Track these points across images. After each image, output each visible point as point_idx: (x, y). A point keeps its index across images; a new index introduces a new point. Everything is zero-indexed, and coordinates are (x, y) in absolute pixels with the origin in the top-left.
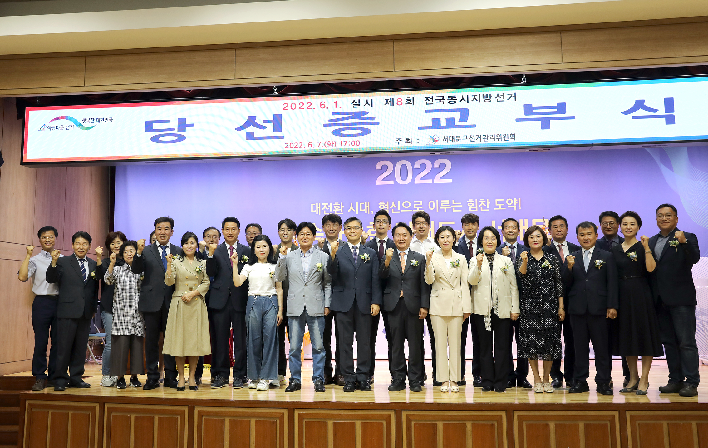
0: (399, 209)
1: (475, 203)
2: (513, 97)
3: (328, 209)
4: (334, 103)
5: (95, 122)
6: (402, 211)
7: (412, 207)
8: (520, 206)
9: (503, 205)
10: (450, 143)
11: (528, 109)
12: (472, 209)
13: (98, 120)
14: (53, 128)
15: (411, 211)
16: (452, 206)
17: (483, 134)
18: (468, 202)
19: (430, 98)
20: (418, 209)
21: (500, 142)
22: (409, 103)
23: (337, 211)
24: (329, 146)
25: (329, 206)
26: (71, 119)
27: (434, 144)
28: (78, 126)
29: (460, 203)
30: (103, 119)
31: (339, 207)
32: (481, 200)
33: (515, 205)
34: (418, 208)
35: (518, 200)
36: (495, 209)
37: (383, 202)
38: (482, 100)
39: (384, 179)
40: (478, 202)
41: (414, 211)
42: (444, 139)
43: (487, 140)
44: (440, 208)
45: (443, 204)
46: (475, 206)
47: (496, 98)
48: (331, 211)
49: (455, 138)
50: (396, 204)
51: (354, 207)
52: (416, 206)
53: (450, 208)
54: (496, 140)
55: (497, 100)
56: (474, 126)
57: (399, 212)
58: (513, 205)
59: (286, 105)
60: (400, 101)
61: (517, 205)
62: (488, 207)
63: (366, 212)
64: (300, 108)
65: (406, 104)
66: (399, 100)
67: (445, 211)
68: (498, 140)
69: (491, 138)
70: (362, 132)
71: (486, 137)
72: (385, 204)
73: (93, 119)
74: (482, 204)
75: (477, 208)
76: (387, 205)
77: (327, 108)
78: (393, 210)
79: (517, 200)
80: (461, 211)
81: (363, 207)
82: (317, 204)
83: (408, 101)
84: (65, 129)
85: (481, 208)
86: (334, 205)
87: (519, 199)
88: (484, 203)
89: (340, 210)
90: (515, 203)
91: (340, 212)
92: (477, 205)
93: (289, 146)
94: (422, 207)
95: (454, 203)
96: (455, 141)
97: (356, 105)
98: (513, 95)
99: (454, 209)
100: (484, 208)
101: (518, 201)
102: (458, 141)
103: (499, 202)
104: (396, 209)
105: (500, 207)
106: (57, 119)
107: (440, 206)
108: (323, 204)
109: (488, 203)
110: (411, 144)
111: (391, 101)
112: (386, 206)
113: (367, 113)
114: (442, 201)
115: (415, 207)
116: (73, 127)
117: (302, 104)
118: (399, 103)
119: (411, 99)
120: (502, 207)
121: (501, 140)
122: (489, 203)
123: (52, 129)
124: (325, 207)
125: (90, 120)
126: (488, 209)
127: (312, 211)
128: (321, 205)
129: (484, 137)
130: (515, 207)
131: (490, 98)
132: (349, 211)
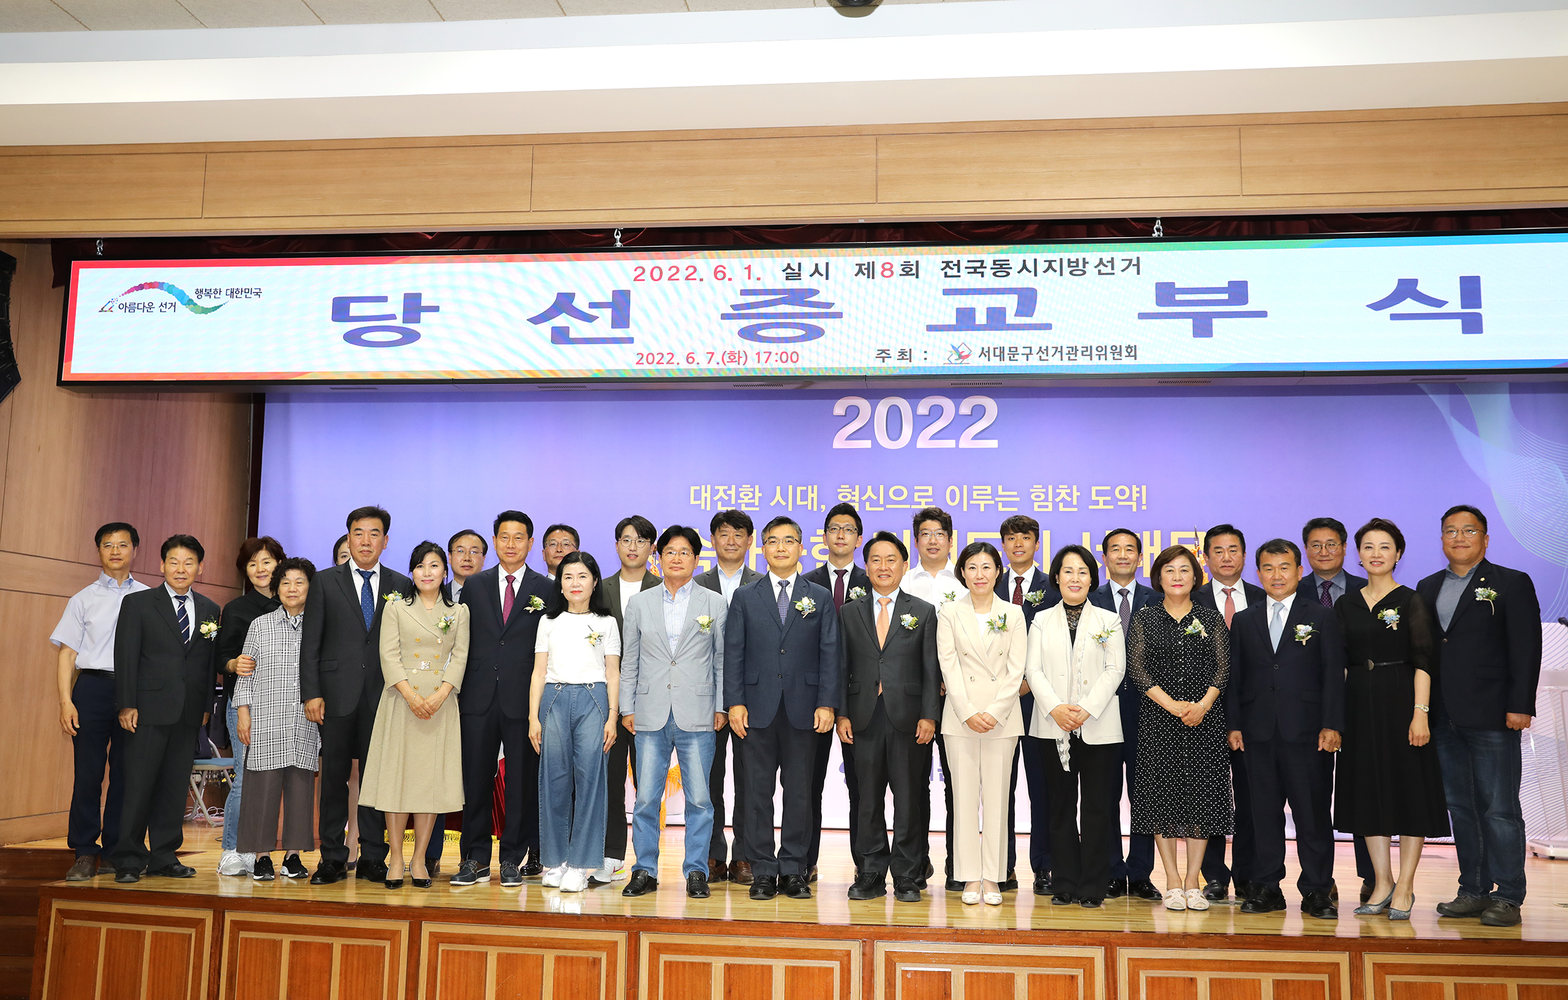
0: (881, 502)
1: (1046, 494)
2: (1133, 265)
3: (726, 498)
4: (745, 268)
5: (223, 298)
6: (888, 506)
7: (909, 500)
8: (1144, 502)
9: (1109, 498)
10: (995, 362)
11: (1166, 292)
12: (1039, 507)
13: (229, 292)
14: (131, 308)
15: (908, 506)
16: (997, 499)
17: (1066, 343)
18: (1031, 490)
19: (954, 263)
20: (923, 503)
21: (1103, 361)
22: (907, 274)
23: (746, 504)
24: (732, 361)
25: (728, 492)
26: (171, 289)
27: (961, 363)
28: (185, 305)
29: (1015, 493)
30: (240, 291)
31: (751, 496)
32: (1060, 486)
33: (1134, 499)
34: (923, 501)
35: (1141, 489)
36: (1091, 507)
37: (848, 486)
38: (1066, 270)
39: (849, 438)
40: (1054, 490)
41: (913, 507)
42: (982, 352)
43: (1076, 358)
44: (972, 502)
45: (978, 495)
46: (1046, 500)
47: (1096, 267)
48: (733, 502)
49: (1007, 351)
50: (876, 492)
51: (785, 498)
52: (919, 497)
53: (993, 502)
54: (1095, 358)
55: (1099, 271)
56: (1048, 327)
57: (882, 509)
58: (1129, 499)
59: (640, 271)
60: (888, 269)
61: (1139, 500)
62: (1075, 503)
63: (810, 508)
64: (670, 279)
65: (901, 275)
66: (887, 266)
67: (982, 509)
68: (1100, 359)
69: (1085, 353)
70: (804, 332)
71: (1074, 352)
72: (850, 490)
73: (218, 291)
74: (1063, 495)
75: (1050, 505)
76: (857, 493)
77: (730, 279)
78: (868, 504)
79: (1138, 489)
81: (804, 496)
82: (703, 487)
83: (906, 270)
84: (156, 310)
86: (740, 490)
87: (1144, 488)
88: (1066, 493)
89: (753, 501)
90: (1135, 495)
91: (753, 505)
92: (1050, 499)
93: (644, 360)
94: (931, 500)
95: (1000, 492)
96: (1007, 357)
97: (792, 274)
98: (1135, 262)
99: (1000, 504)
100: (1067, 504)
101: (1140, 492)
102: (1012, 358)
103: (1099, 493)
104: (874, 503)
105: (1101, 503)
106: (141, 287)
107: (970, 497)
108: (717, 487)
109: (1076, 494)
110: (910, 361)
111: (868, 269)
112: (854, 496)
113: (816, 292)
114: (975, 487)
115: (916, 499)
116: (175, 306)
117: (674, 270)
118: (887, 273)
119: (913, 265)
120: (1105, 503)
121: (1106, 359)
122: (1079, 494)
123: (127, 310)
124: (721, 494)
125: (213, 291)
126: (1075, 506)
127: (692, 502)
128: (712, 489)
129: (1069, 351)
130: (1134, 504)
131: (1084, 267)
132: (772, 504)
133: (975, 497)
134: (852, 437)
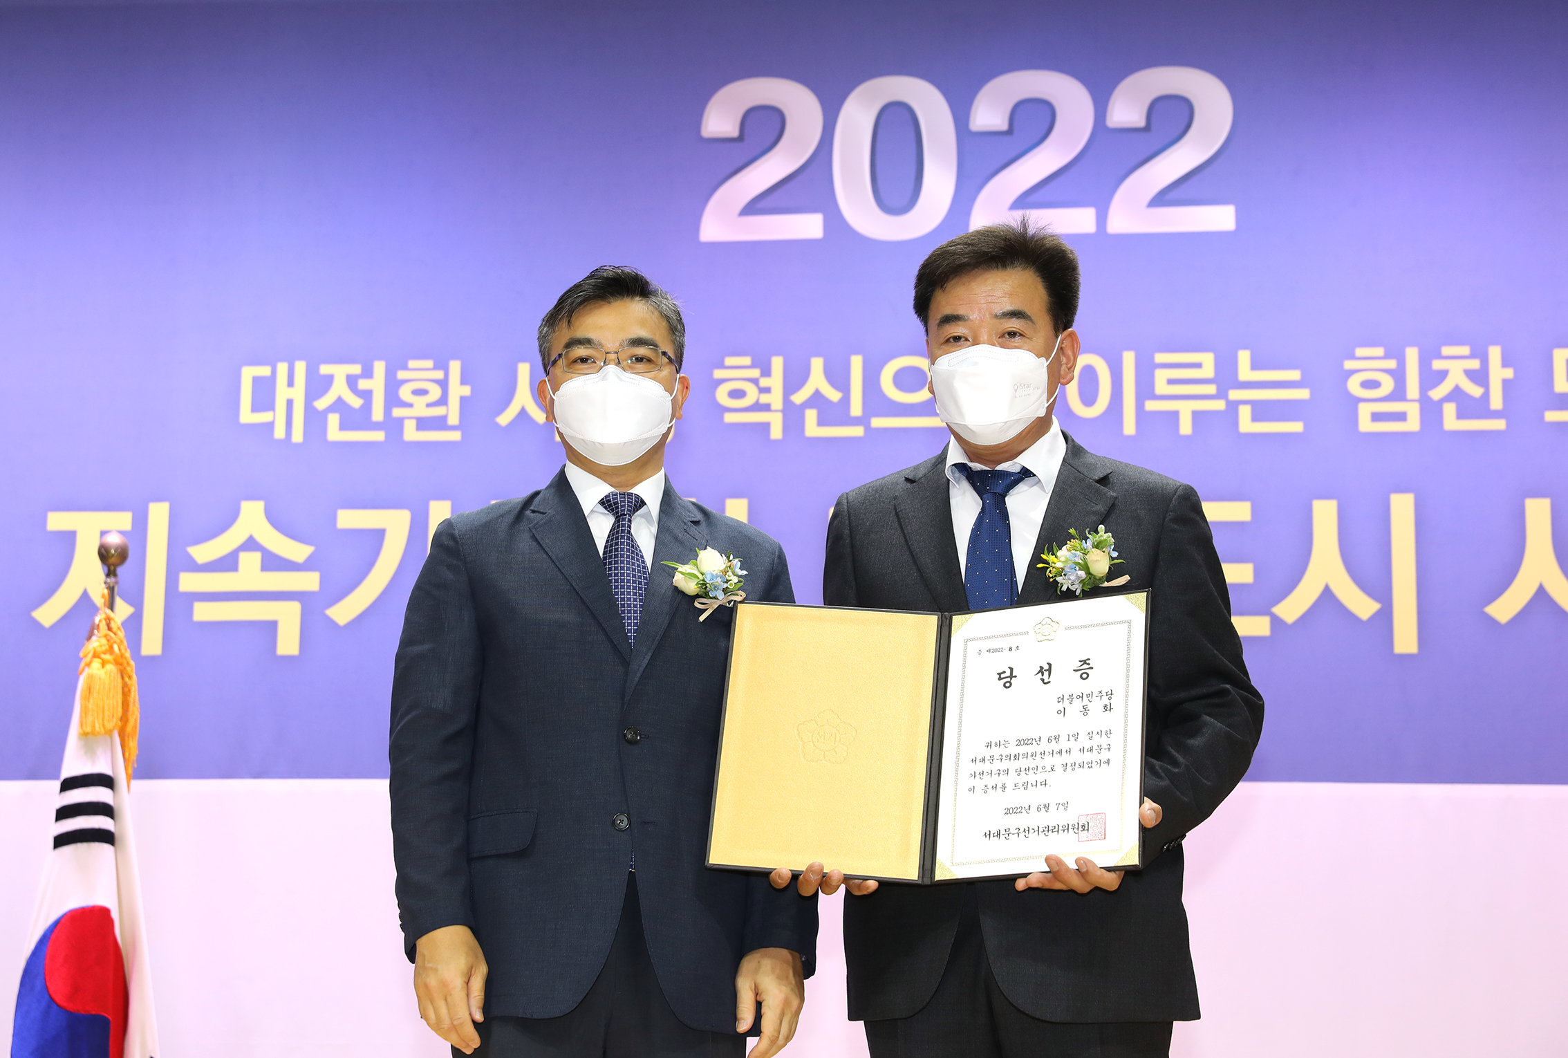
0: (856, 409)
1: (1399, 375)
3: (356, 402)
6: (877, 422)
12: (1376, 417)
16: (1234, 395)
18: (1348, 365)
23: (421, 419)
25: (363, 384)
29: (1295, 375)
31: (435, 392)
32: (1446, 351)
36: (1551, 415)
37: (747, 361)
39: (756, 206)
40: (1424, 363)
44: (1151, 405)
45: (1171, 382)
46: (1399, 394)
48: (378, 414)
50: (838, 378)
53: (1219, 405)
57: (858, 431)
62: (1496, 402)
67: (1186, 427)
72: (755, 373)
74: (1455, 376)
75: (1411, 410)
76: (776, 381)
78: (811, 415)
80: (1296, 427)
82: (282, 368)
85: (1450, 410)
86: (401, 375)
88: (1466, 372)
89: (439, 411)
91: (440, 423)
92: (1413, 389)
95: (1245, 372)
99: (1245, 412)
100: (1469, 407)
104: (832, 413)
107: (1145, 390)
108: (325, 369)
109: (1498, 375)
112: (767, 390)
114: (1160, 358)
122: (1509, 373)
124: (340, 389)
126: (1496, 415)
127: (247, 416)
128: (312, 373)
132: (504, 419)
133: (1161, 387)
134: (762, 205)
